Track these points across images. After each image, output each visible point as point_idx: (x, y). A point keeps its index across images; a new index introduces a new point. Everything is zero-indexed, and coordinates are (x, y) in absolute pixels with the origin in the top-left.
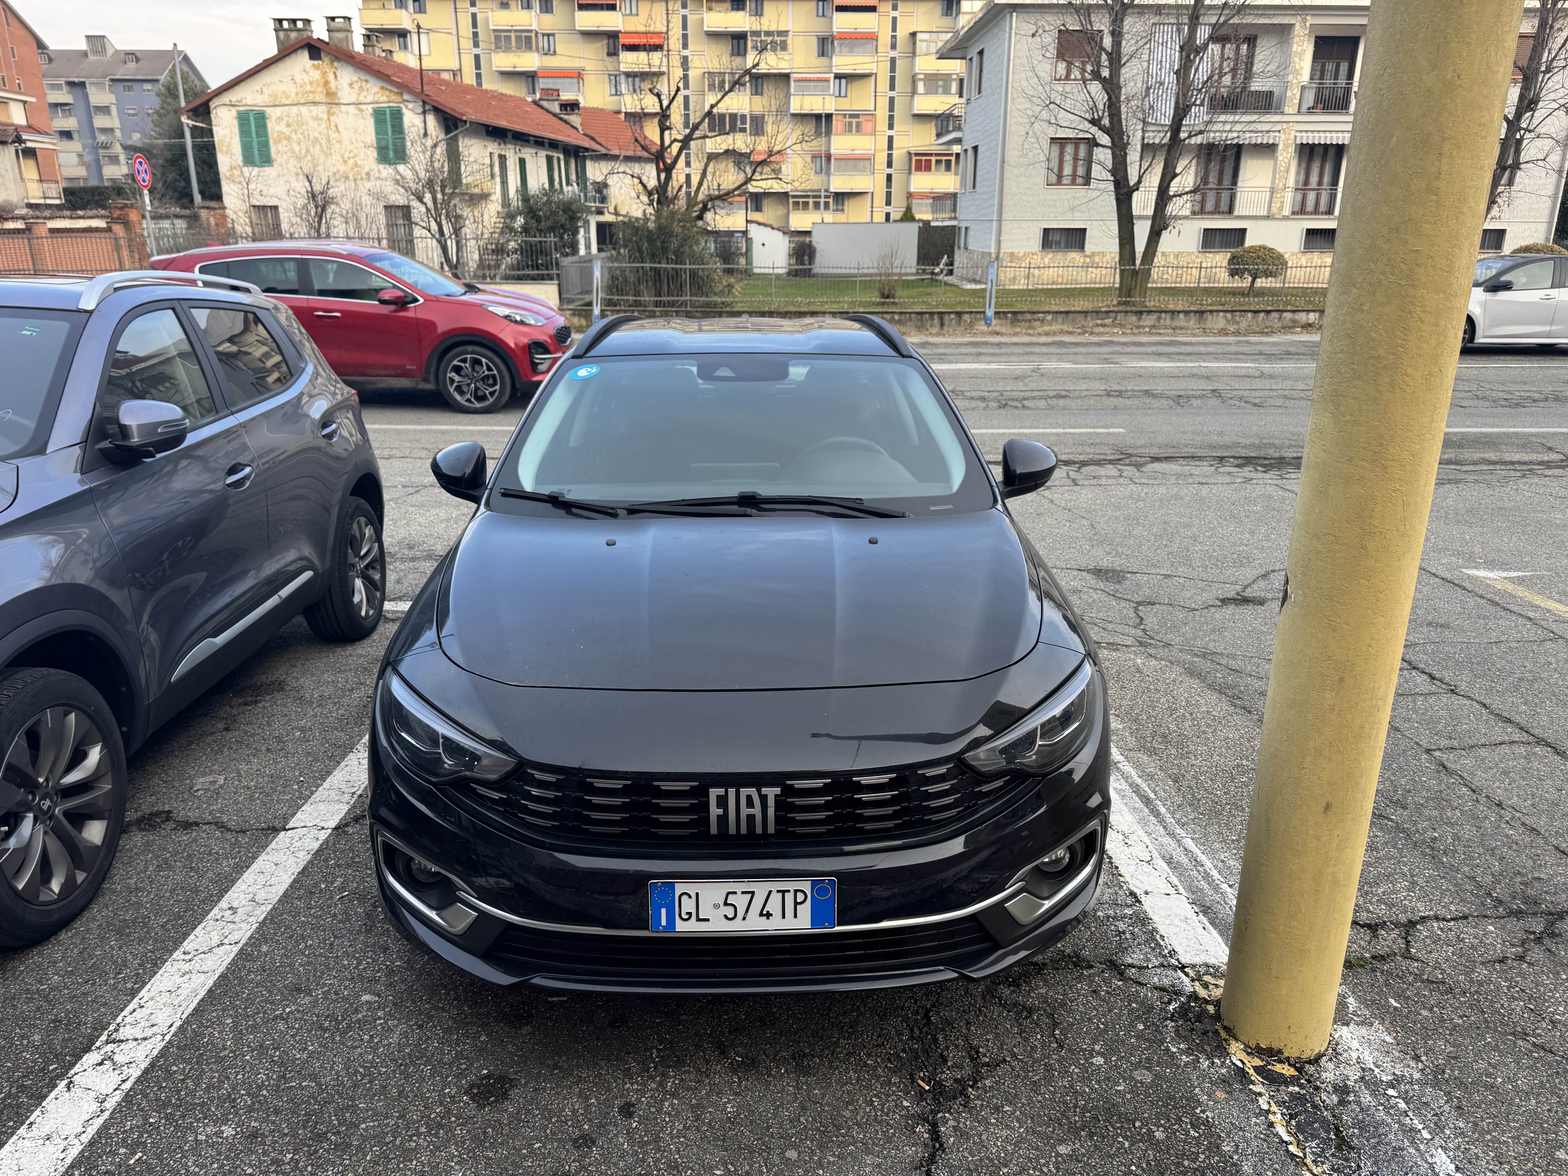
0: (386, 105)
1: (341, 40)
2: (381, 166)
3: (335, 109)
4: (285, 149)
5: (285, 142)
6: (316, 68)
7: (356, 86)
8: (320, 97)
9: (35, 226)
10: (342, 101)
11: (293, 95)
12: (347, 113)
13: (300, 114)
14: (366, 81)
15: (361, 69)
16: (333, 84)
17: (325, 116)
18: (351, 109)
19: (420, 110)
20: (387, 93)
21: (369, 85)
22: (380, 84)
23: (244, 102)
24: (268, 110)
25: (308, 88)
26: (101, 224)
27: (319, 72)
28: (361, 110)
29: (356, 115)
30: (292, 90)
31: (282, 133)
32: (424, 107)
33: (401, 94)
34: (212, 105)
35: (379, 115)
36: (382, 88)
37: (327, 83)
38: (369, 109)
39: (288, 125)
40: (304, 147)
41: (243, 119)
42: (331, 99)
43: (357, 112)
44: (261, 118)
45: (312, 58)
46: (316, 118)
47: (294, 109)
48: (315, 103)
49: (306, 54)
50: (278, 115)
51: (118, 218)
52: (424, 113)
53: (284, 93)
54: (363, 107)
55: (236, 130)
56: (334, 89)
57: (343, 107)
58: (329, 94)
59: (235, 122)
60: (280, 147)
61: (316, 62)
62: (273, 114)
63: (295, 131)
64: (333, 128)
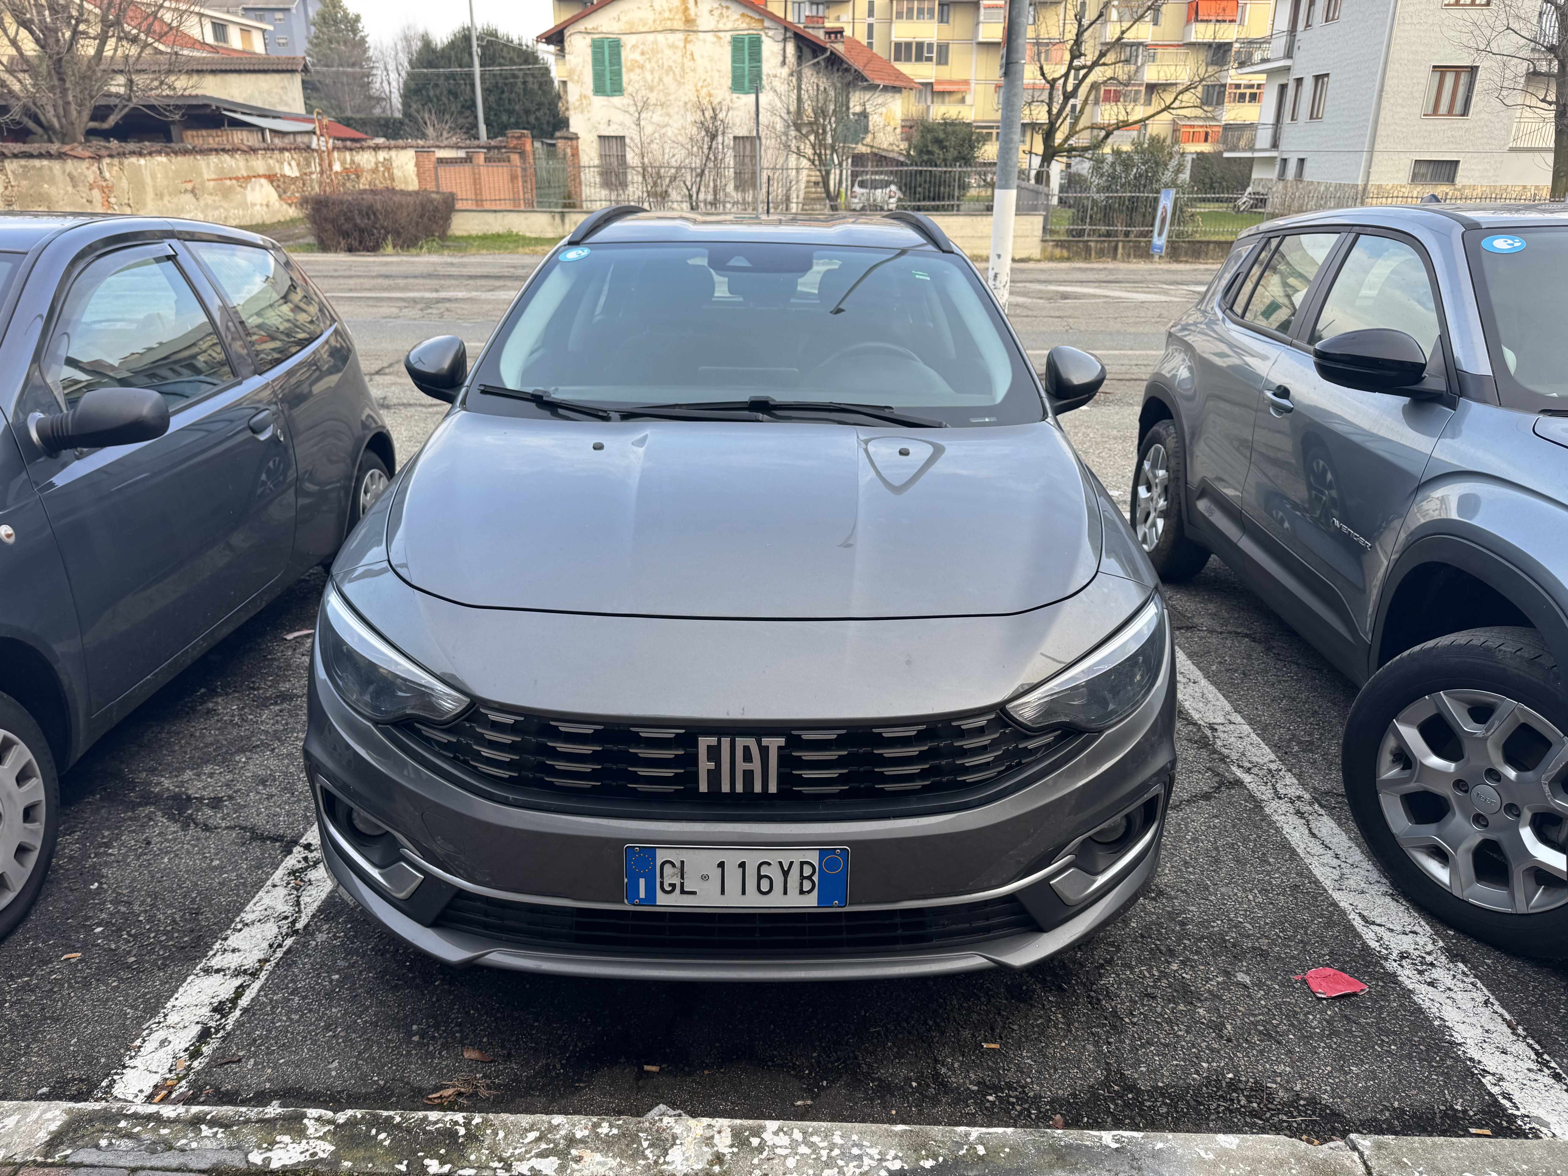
0: (745, 33)
2: (735, 96)
3: (692, 37)
4: (637, 78)
5: (638, 71)
7: (716, 13)
8: (678, 24)
10: (700, 29)
11: (651, 22)
12: (705, 41)
13: (655, 42)
14: (727, 8)
16: (692, 11)
17: (681, 44)
18: (710, 37)
19: (781, 37)
20: (748, 20)
21: (730, 12)
22: (741, 10)
23: (600, 29)
24: (624, 38)
25: (667, 15)
28: (719, 38)
29: (713, 43)
30: (650, 16)
31: (636, 61)
32: (784, 35)
33: (762, 21)
34: (567, 33)
35: (737, 43)
36: (743, 15)
37: (686, 9)
38: (727, 37)
39: (643, 54)
40: (656, 75)
41: (597, 47)
42: (690, 26)
43: (715, 39)
44: (616, 46)
46: (673, 47)
47: (651, 37)
48: (672, 31)
50: (634, 43)
51: (515, 148)
52: (785, 40)
53: (641, 20)
54: (721, 34)
55: (589, 59)
56: (693, 16)
57: (701, 35)
58: (689, 21)
59: (589, 51)
60: (633, 76)
62: (628, 41)
63: (650, 60)
64: (689, 56)
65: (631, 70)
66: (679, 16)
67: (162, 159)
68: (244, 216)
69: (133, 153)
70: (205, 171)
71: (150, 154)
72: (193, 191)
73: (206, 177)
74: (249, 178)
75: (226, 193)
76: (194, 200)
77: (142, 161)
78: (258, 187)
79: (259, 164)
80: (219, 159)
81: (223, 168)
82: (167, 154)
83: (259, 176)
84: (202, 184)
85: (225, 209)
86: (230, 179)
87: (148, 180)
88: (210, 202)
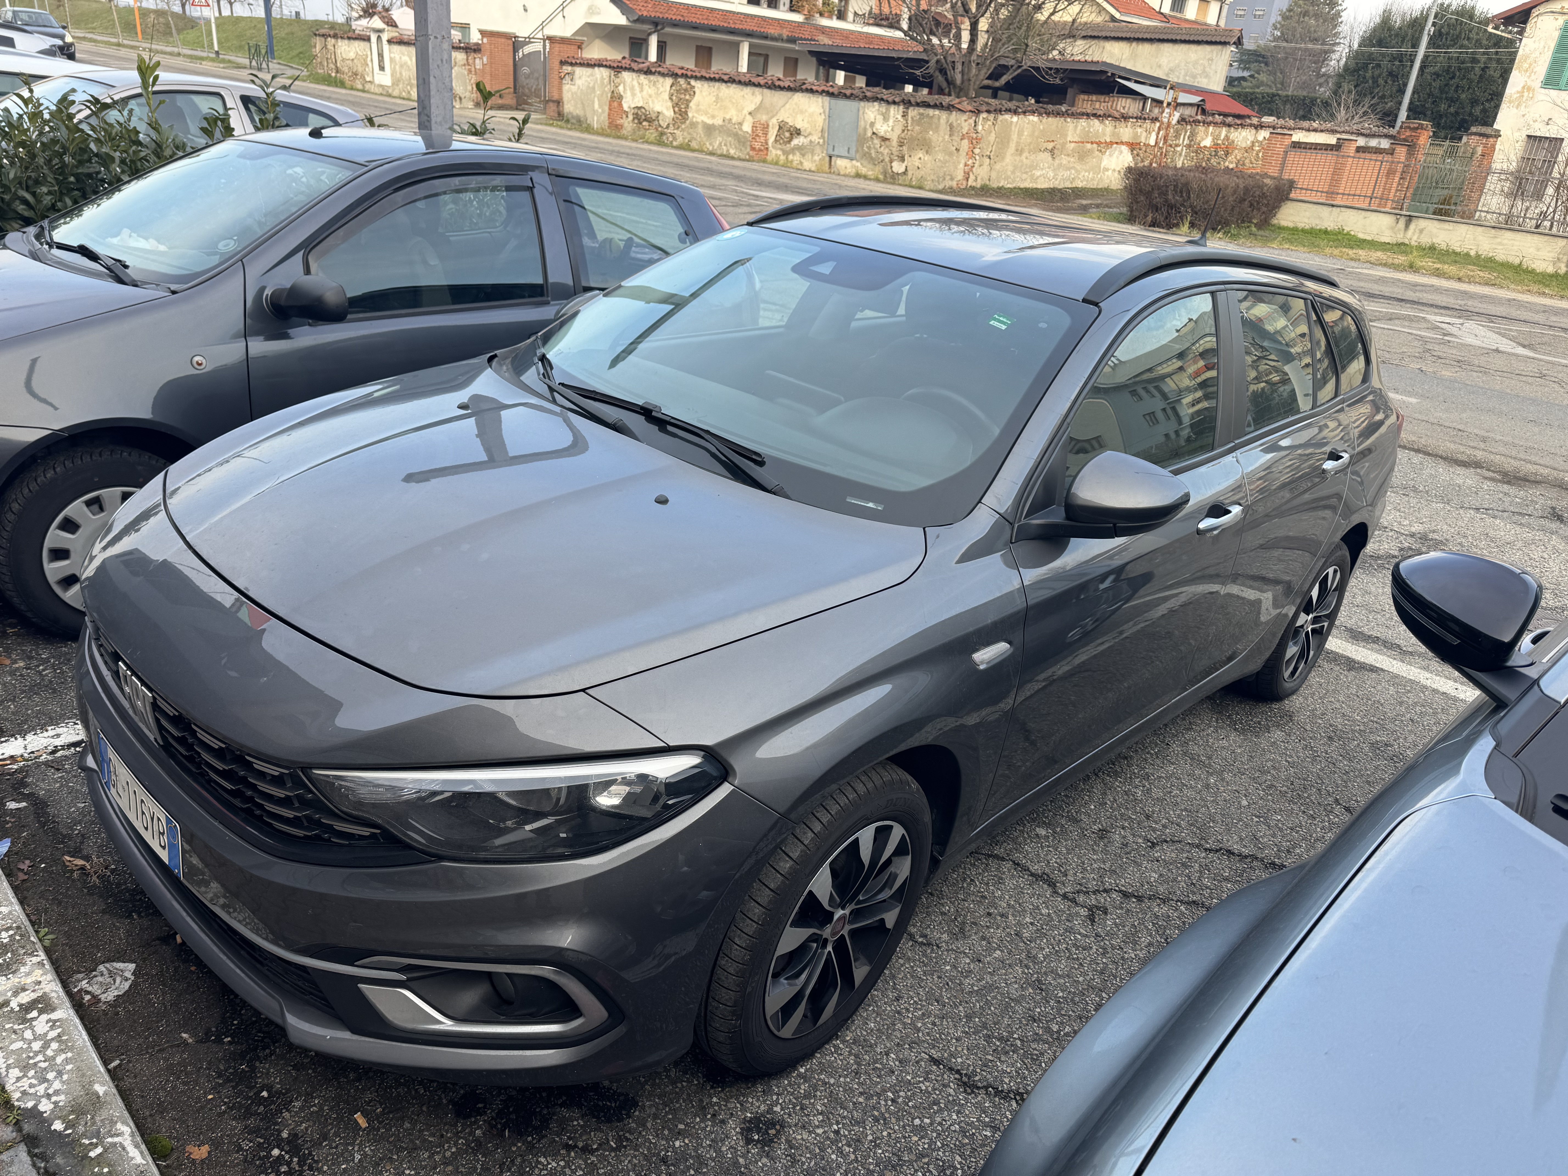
9: (1347, 143)
26: (1385, 144)
51: (1405, 140)
67: (1034, 118)
68: (1093, 179)
69: (1008, 111)
70: (1070, 133)
71: (1024, 113)
72: (1052, 151)
73: (1069, 139)
74: (1112, 143)
75: (1082, 156)
76: (1050, 158)
77: (1015, 119)
78: (1117, 152)
79: (1126, 132)
80: (1089, 125)
81: (1089, 131)
82: (1040, 114)
83: (1122, 143)
84: (1063, 145)
85: (1077, 171)
86: (1092, 143)
87: (1014, 137)
88: (1064, 162)
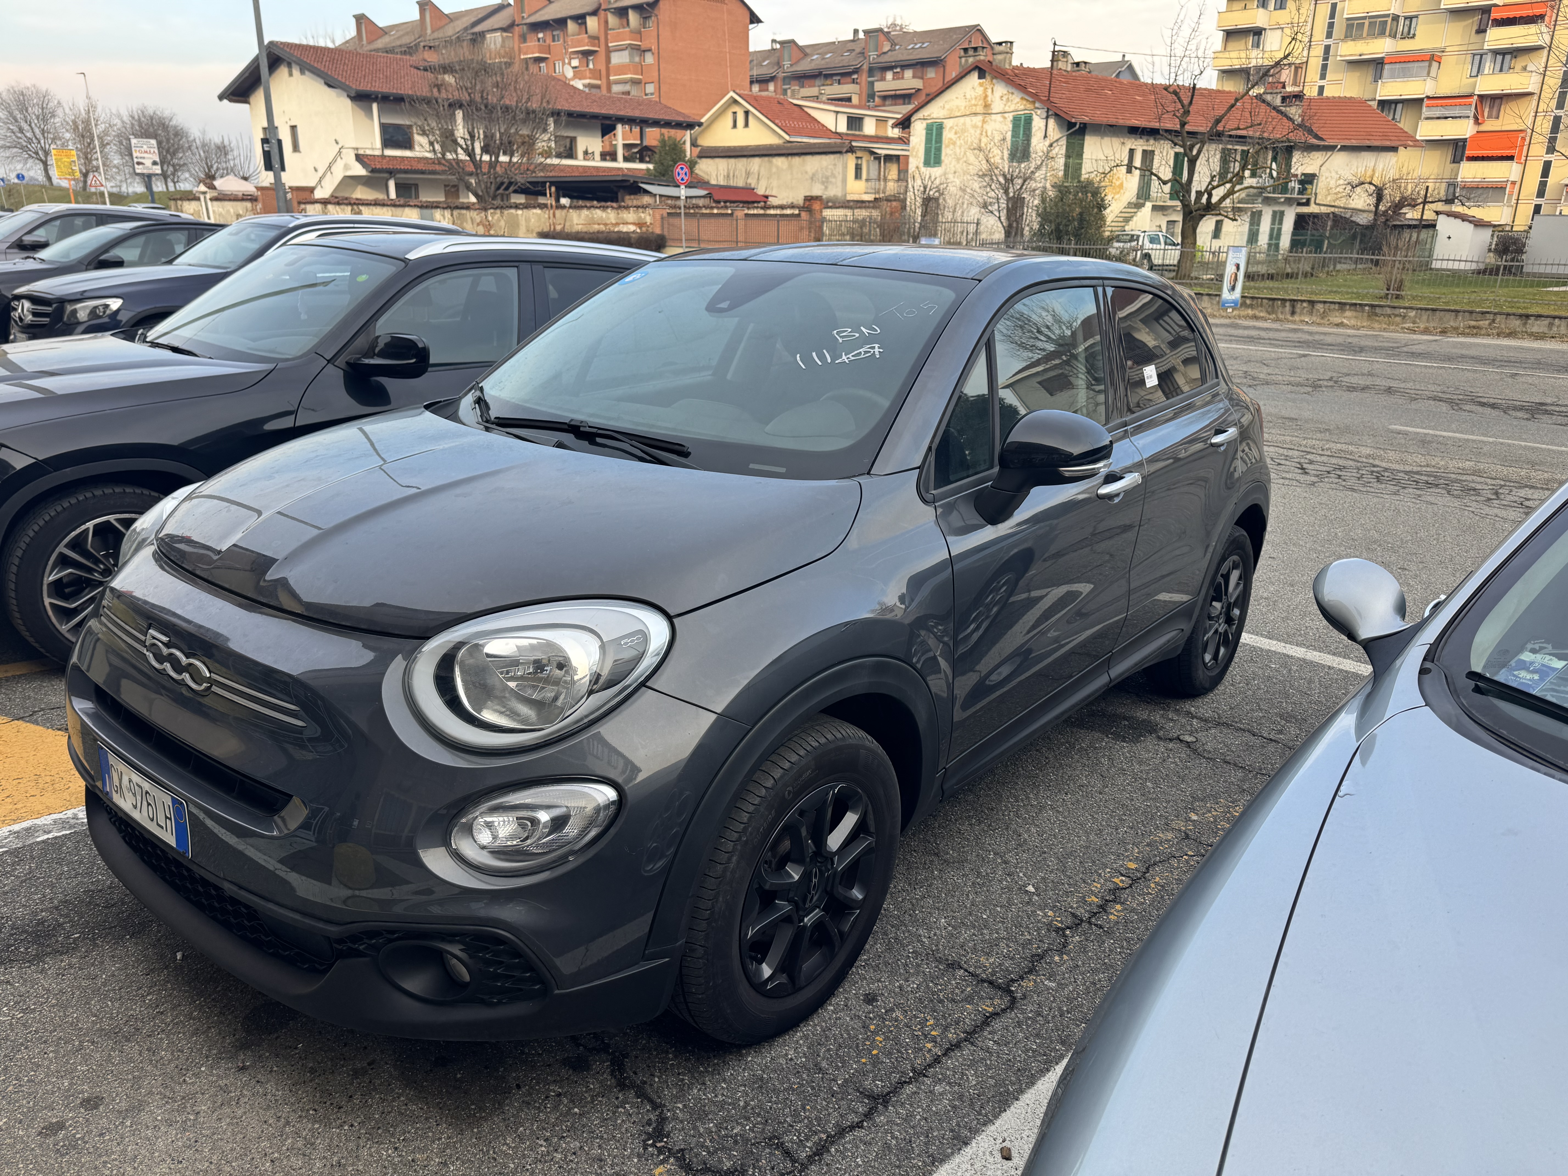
0: (1022, 113)
1: (1000, 61)
2: (1011, 163)
3: (988, 118)
4: (951, 152)
5: (952, 146)
6: (981, 85)
7: (1004, 99)
8: (980, 109)
10: (993, 111)
11: (963, 108)
12: (995, 121)
13: (964, 124)
14: (1012, 93)
15: (1010, 84)
16: (989, 99)
17: (980, 124)
18: (999, 118)
19: (1045, 115)
20: (1025, 102)
21: (1014, 96)
22: (1021, 95)
23: (932, 116)
24: (945, 122)
25: (973, 102)
27: (982, 88)
28: (1005, 118)
29: (1000, 122)
30: (963, 104)
31: (951, 139)
32: (1047, 112)
33: (1034, 102)
34: (913, 119)
35: (1016, 121)
36: (1022, 98)
37: (986, 96)
38: (1010, 117)
39: (956, 133)
40: (963, 150)
41: (929, 129)
42: (987, 110)
43: (1002, 119)
44: (940, 127)
45: (979, 78)
47: (962, 120)
48: (975, 114)
49: (975, 75)
50: (951, 125)
52: (1047, 118)
53: (957, 107)
54: (1006, 115)
55: (924, 139)
56: (989, 102)
57: (993, 116)
58: (986, 106)
59: (924, 132)
60: (948, 150)
61: (981, 81)
62: (948, 124)
63: (959, 137)
64: (984, 133)
65: (947, 146)
66: (981, 102)
81: (593, 217)
87: (522, 222)
